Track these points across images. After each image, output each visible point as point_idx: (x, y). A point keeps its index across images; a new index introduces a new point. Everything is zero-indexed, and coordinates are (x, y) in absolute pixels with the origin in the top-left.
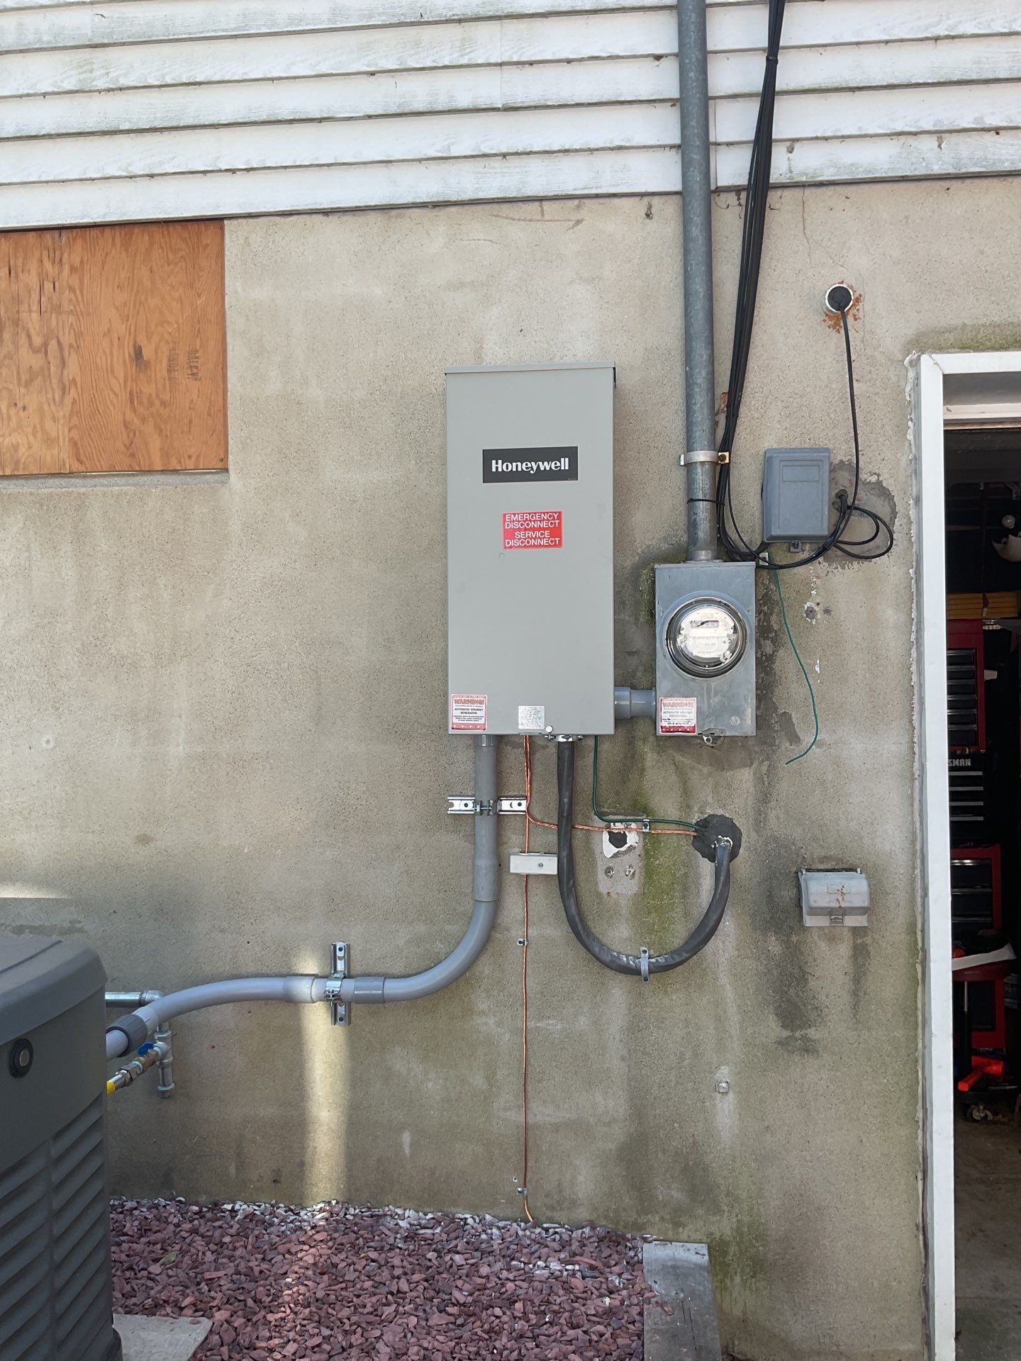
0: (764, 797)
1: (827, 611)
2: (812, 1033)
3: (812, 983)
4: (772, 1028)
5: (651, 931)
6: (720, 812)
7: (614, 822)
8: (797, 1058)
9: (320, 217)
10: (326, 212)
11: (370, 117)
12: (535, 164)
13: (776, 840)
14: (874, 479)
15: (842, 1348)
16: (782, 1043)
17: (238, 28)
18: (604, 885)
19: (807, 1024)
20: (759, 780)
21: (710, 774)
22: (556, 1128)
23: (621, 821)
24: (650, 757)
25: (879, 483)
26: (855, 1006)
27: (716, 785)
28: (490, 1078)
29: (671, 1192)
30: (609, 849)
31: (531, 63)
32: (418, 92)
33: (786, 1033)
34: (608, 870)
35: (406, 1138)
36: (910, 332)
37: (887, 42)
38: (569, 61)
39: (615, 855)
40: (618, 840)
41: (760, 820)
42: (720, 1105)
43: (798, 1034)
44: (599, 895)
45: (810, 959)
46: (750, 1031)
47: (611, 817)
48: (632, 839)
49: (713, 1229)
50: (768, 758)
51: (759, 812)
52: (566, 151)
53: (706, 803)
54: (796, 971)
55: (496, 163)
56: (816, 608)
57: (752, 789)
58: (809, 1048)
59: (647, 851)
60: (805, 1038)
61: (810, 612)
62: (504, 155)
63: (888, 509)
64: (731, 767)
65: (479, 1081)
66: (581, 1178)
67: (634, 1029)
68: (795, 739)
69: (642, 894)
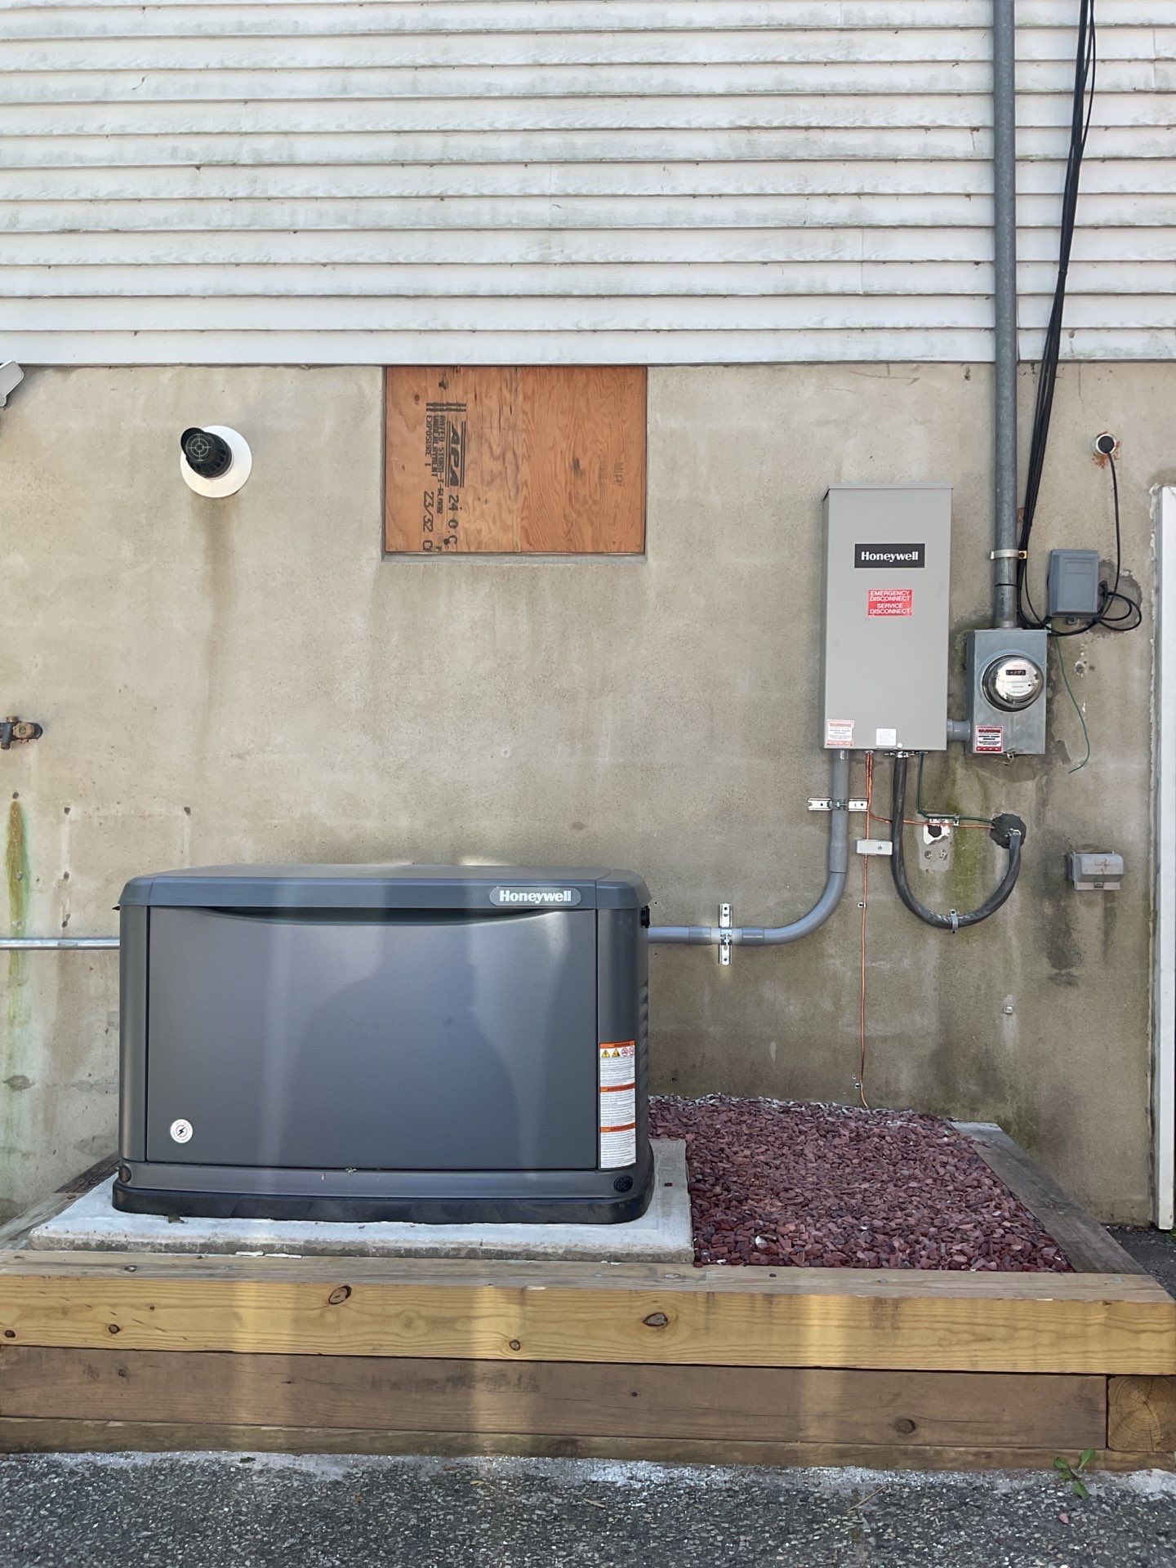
0: (1043, 802)
1: (1092, 668)
2: (1074, 971)
3: (1075, 936)
4: (1045, 967)
5: (958, 898)
6: (1010, 812)
7: (933, 818)
8: (1062, 989)
9: (722, 368)
10: (726, 365)
11: (764, 296)
12: (885, 337)
13: (1051, 832)
14: (1126, 574)
15: (1092, 1199)
16: (1052, 978)
17: (663, 224)
18: (924, 864)
19: (1070, 965)
20: (1040, 789)
21: (1003, 785)
22: (885, 1039)
23: (937, 818)
24: (960, 771)
25: (1130, 577)
26: (1105, 951)
27: (1008, 793)
28: (837, 1004)
29: (969, 1086)
30: (928, 838)
31: (884, 262)
32: (800, 279)
33: (1055, 971)
34: (927, 853)
35: (773, 1046)
36: (1153, 470)
37: (1141, 262)
38: (912, 262)
39: (933, 843)
40: (935, 831)
41: (1040, 818)
42: (1005, 1023)
43: (1063, 972)
44: (920, 871)
45: (1074, 918)
46: (1029, 969)
47: (929, 815)
48: (945, 831)
49: (1000, 1113)
50: (1047, 774)
51: (1039, 813)
52: (909, 329)
53: (1001, 806)
54: (1064, 927)
55: (857, 335)
56: (1084, 666)
57: (1034, 796)
58: (1071, 982)
59: (956, 840)
60: (1068, 975)
61: (1080, 668)
62: (863, 329)
63: (1136, 596)
64: (1020, 780)
65: (827, 1005)
66: (902, 1076)
67: (945, 967)
68: (1066, 760)
69: (951, 872)
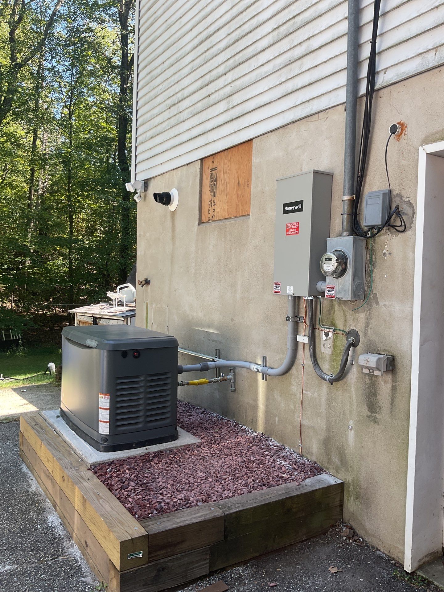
0: (367, 325)
1: (390, 254)
2: (377, 416)
3: (378, 397)
4: (365, 411)
5: (334, 368)
6: (355, 328)
7: (326, 328)
8: (372, 423)
9: (270, 133)
10: (272, 131)
13: (370, 341)
14: (407, 199)
16: (368, 417)
18: (323, 350)
19: (375, 412)
20: (366, 318)
21: (352, 314)
22: (309, 427)
23: (328, 328)
24: (337, 307)
25: (409, 201)
26: (392, 409)
27: (354, 319)
29: (336, 460)
30: (324, 338)
31: (316, 66)
33: (369, 414)
34: (324, 345)
35: (277, 419)
36: (423, 136)
38: (325, 62)
39: (326, 340)
40: (327, 335)
41: (366, 333)
42: (349, 434)
43: (373, 415)
44: (321, 353)
45: (378, 388)
46: (359, 410)
48: (330, 335)
49: (347, 477)
50: (369, 310)
51: (366, 330)
52: (323, 94)
53: (351, 325)
54: (374, 391)
55: (307, 104)
57: (364, 321)
58: (376, 421)
59: (334, 340)
60: (375, 417)
61: (385, 254)
64: (358, 312)
66: (314, 446)
67: (329, 400)
68: (377, 303)
69: (332, 355)
